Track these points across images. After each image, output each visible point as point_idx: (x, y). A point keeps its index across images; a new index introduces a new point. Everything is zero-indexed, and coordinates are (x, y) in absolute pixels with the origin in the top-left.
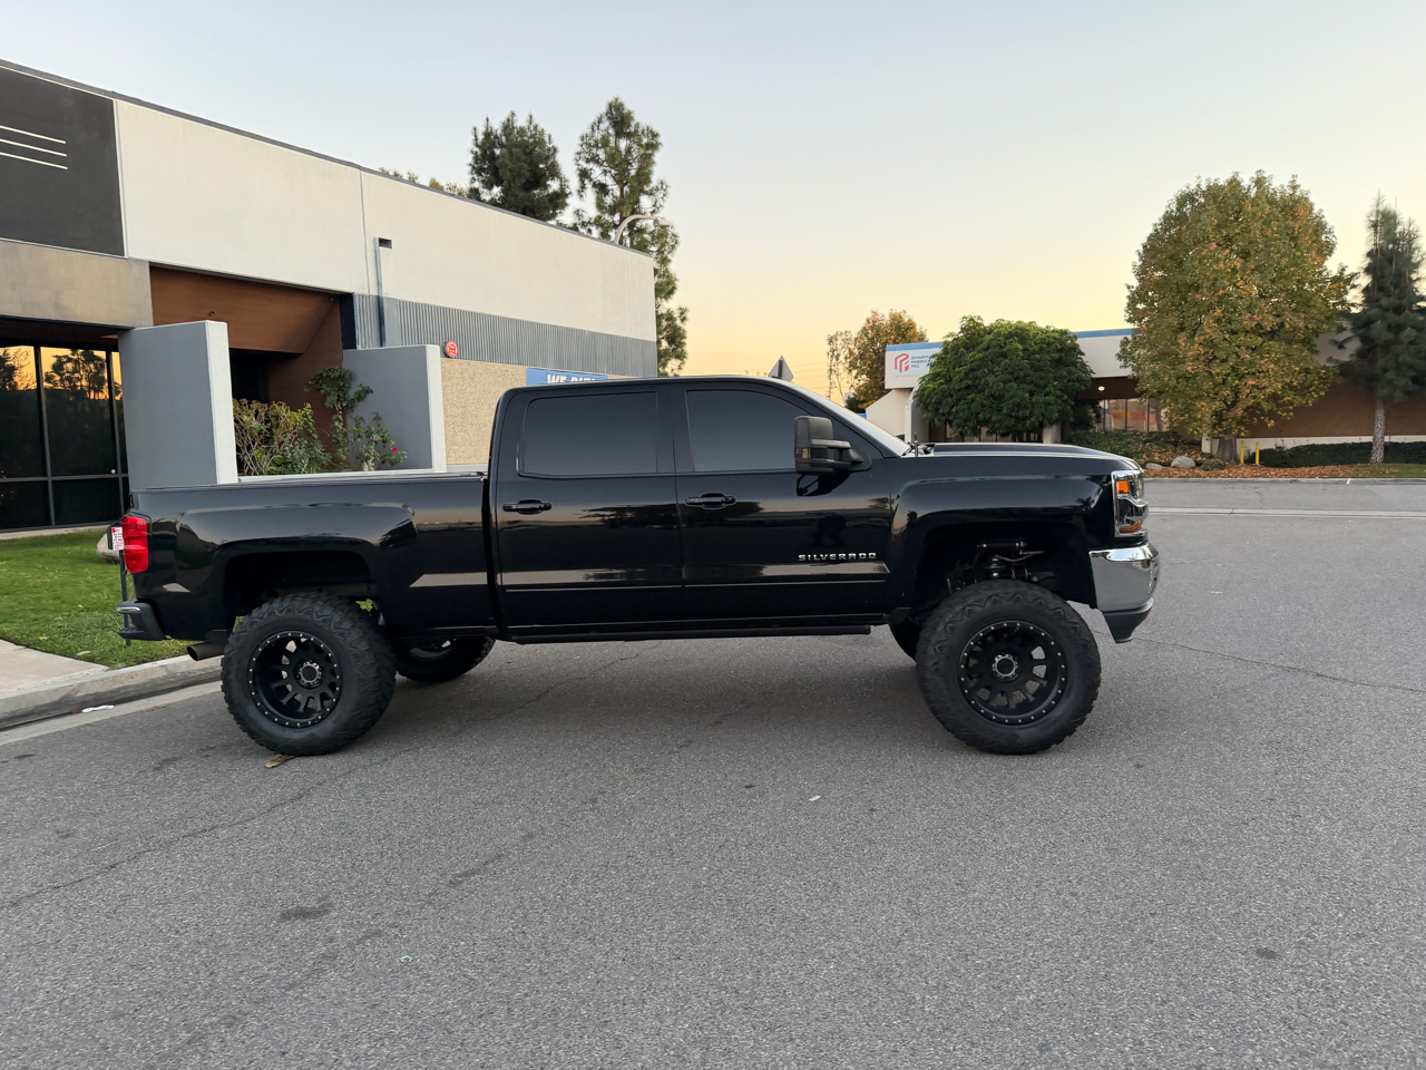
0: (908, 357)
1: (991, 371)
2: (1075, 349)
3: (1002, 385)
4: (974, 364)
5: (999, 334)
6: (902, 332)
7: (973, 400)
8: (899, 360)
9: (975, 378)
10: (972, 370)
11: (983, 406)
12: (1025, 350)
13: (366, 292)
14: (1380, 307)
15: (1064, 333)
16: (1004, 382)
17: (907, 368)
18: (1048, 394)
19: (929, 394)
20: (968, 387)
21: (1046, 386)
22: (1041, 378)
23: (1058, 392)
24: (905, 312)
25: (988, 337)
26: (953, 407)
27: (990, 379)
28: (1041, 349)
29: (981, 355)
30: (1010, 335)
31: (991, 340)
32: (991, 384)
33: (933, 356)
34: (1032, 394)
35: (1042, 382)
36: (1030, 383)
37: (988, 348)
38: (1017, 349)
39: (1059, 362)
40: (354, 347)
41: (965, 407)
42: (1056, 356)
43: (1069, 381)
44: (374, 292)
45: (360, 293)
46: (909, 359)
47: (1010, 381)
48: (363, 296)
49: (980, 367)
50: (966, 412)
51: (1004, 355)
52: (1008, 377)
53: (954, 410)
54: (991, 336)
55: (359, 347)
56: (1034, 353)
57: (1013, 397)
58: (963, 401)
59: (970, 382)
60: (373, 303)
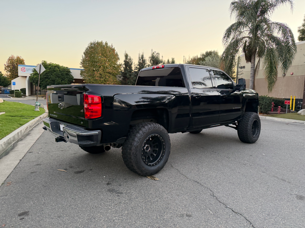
0: (25, 68)
1: (52, 74)
2: (70, 72)
3: (55, 78)
4: (47, 72)
5: (52, 66)
6: (20, 62)
7: (47, 81)
8: (22, 69)
9: (47, 76)
10: (46, 74)
11: (50, 82)
12: (59, 70)
14: (128, 71)
15: (67, 68)
16: (55, 77)
17: (25, 71)
18: (65, 81)
19: (35, 79)
20: (45, 78)
21: (65, 79)
22: (63, 77)
23: (67, 81)
24: (21, 57)
25: (50, 66)
26: (41, 82)
27: (52, 76)
28: (63, 71)
29: (49, 70)
30: (55, 67)
31: (51, 67)
32: (52, 77)
33: (33, 69)
34: (61, 81)
35: (64, 78)
36: (61, 78)
37: (50, 69)
38: (58, 70)
39: (67, 74)
41: (45, 82)
42: (66, 73)
43: (70, 79)
46: (26, 69)
47: (56, 77)
49: (48, 73)
50: (45, 84)
51: (55, 71)
52: (56, 76)
53: (42, 83)
54: (51, 66)
56: (62, 71)
57: (57, 81)
58: (44, 81)
59: (46, 77)
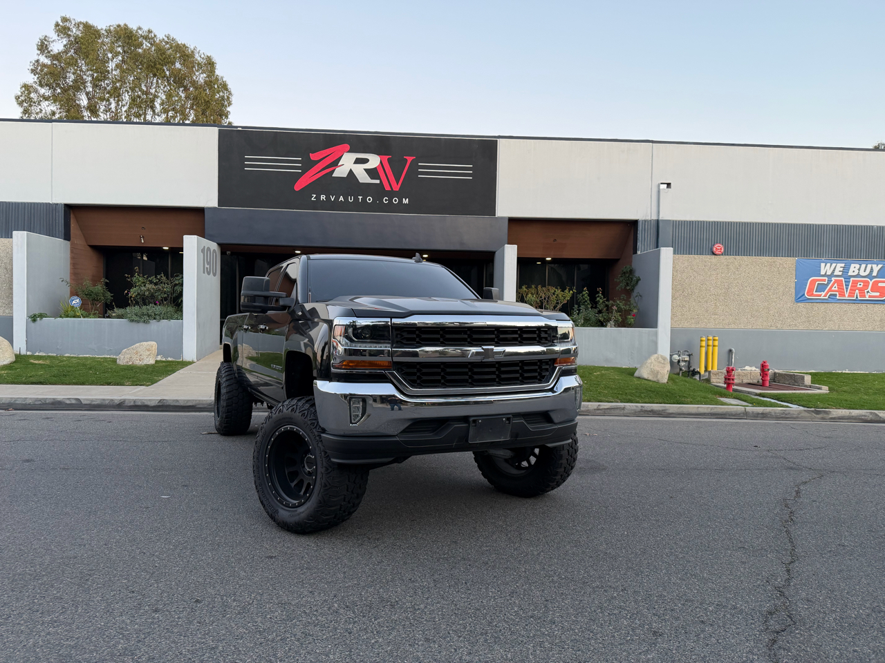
13: (649, 218)
40: (636, 253)
44: (654, 217)
45: (643, 219)
48: (645, 221)
55: (639, 252)
60: (653, 224)
